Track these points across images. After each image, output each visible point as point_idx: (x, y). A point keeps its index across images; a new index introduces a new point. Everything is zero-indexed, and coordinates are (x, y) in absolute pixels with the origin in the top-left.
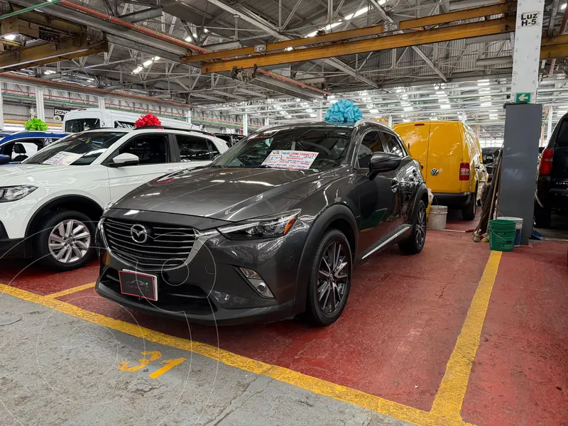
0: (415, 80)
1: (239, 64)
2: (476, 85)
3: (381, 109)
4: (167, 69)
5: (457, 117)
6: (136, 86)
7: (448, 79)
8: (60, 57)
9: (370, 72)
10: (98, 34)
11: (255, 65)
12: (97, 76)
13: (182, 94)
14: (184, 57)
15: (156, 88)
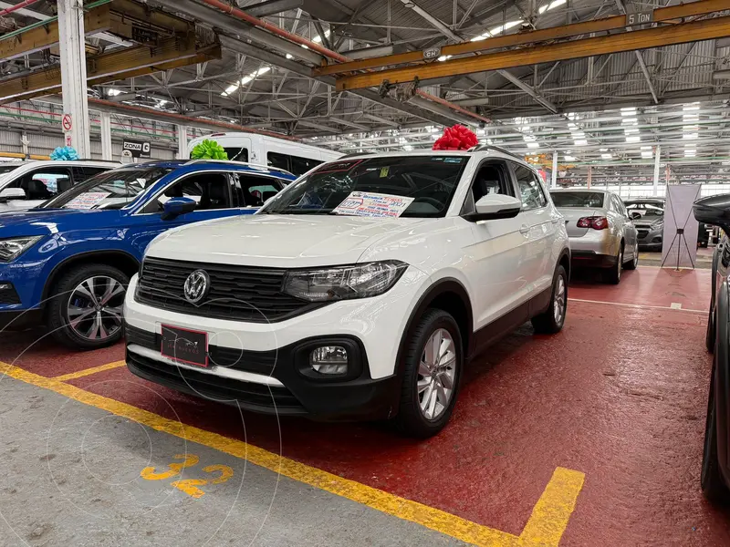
0: (610, 102)
1: (394, 77)
2: (681, 110)
3: (545, 142)
4: (274, 88)
5: (639, 154)
6: (225, 112)
7: (658, 100)
8: (151, 67)
9: (551, 90)
10: (209, 34)
11: (417, 78)
12: (178, 98)
13: (283, 123)
14: (318, 67)
15: (251, 115)
